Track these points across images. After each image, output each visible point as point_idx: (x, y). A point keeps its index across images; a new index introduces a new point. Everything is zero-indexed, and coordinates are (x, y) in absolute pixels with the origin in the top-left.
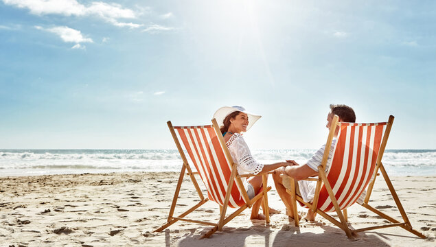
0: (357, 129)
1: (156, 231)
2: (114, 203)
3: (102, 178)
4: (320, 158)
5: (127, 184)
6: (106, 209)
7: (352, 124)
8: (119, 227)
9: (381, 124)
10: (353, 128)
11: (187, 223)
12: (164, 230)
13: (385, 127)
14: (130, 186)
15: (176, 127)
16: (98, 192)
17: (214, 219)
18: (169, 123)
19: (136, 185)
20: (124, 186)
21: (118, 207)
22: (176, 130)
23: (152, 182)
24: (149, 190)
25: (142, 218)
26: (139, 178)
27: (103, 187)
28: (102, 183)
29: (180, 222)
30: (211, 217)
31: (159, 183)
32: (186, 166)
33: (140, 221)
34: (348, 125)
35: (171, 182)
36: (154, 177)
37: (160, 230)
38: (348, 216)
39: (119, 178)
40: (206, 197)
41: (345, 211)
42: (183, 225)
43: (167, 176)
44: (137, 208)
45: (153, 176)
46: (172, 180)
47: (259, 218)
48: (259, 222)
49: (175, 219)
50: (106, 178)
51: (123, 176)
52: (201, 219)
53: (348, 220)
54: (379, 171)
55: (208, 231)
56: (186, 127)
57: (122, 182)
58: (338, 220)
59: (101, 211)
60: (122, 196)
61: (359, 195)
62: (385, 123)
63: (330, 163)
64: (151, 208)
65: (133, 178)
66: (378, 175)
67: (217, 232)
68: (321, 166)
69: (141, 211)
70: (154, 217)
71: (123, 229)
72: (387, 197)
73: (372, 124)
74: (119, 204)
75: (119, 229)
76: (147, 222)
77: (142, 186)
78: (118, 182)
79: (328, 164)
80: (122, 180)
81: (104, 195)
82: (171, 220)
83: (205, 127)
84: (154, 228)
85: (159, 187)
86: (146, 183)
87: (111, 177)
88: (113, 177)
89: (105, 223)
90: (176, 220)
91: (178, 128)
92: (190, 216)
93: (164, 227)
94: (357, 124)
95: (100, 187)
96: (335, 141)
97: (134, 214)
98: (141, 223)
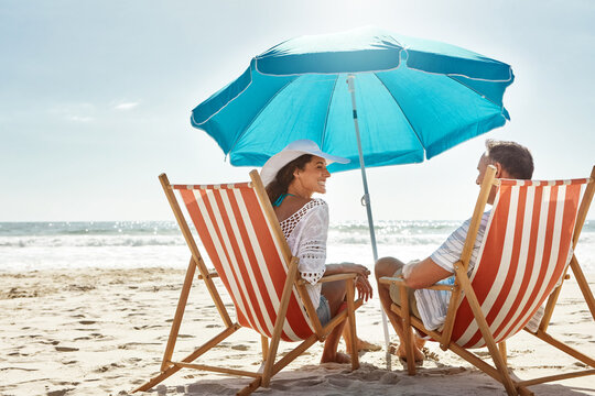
0: (531, 191)
1: (140, 389)
2: (44, 334)
3: (14, 283)
4: (459, 247)
5: (66, 294)
6: (31, 349)
7: (521, 183)
8: (63, 384)
9: (577, 182)
10: (523, 191)
11: (198, 372)
12: (155, 388)
13: (584, 187)
14: (74, 300)
15: (176, 187)
16: (9, 312)
17: (252, 363)
18: (163, 178)
19: (86, 296)
20: (63, 299)
21: (55, 343)
22: (177, 193)
23: (117, 289)
24: (114, 307)
25: (107, 363)
26: (91, 282)
27: (17, 301)
28: (14, 293)
29: (185, 371)
30: (244, 359)
31: (133, 291)
32: (196, 261)
33: (105, 369)
34: (515, 184)
35: (156, 290)
36: (121, 278)
37: (147, 388)
38: (508, 353)
39: (50, 283)
40: (234, 320)
41: (503, 346)
42: (191, 377)
43: (147, 276)
44: (94, 344)
45: (119, 277)
46: (158, 285)
47: (339, 359)
48: (339, 369)
49: (175, 364)
50: (21, 283)
51: (56, 278)
52: (226, 364)
53: (509, 361)
54: (570, 272)
55: (242, 387)
56: (197, 187)
57: (56, 291)
58: (490, 362)
59: (22, 351)
60: (61, 319)
61: (532, 314)
62: (584, 181)
63: (477, 258)
64: (123, 343)
65: (79, 282)
66: (567, 277)
67: (260, 389)
68: (461, 262)
69: (103, 350)
70: (131, 361)
71: (71, 387)
72: (579, 317)
73: (560, 183)
74: (56, 337)
75: (65, 387)
76: (118, 371)
77: (99, 297)
78: (48, 291)
79: (473, 259)
80: (57, 286)
81: (23, 318)
82: (169, 369)
83: (237, 186)
84: (134, 383)
85: (133, 299)
86: (108, 292)
87: (31, 281)
88: (36, 280)
89: (33, 376)
90: (177, 367)
91: (182, 188)
92: (204, 359)
93: (155, 381)
94: (531, 184)
95: (11, 301)
96: (488, 214)
97: (90, 357)
98: (107, 374)
